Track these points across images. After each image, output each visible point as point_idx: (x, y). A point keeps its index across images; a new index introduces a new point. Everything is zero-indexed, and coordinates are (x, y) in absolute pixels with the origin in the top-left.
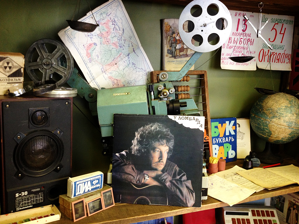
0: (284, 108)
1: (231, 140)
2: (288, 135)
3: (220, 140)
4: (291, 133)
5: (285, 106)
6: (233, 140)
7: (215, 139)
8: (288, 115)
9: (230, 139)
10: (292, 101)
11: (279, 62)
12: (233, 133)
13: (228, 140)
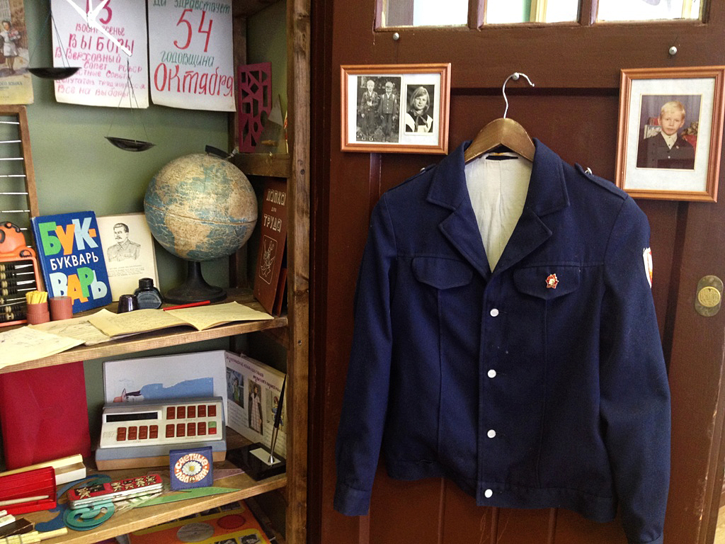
0: (191, 181)
1: (91, 260)
2: (207, 239)
3: (67, 262)
4: (211, 233)
5: (194, 179)
6: (96, 259)
7: (54, 260)
8: (197, 196)
9: (88, 258)
10: (211, 169)
11: (205, 93)
12: (93, 245)
13: (84, 260)
